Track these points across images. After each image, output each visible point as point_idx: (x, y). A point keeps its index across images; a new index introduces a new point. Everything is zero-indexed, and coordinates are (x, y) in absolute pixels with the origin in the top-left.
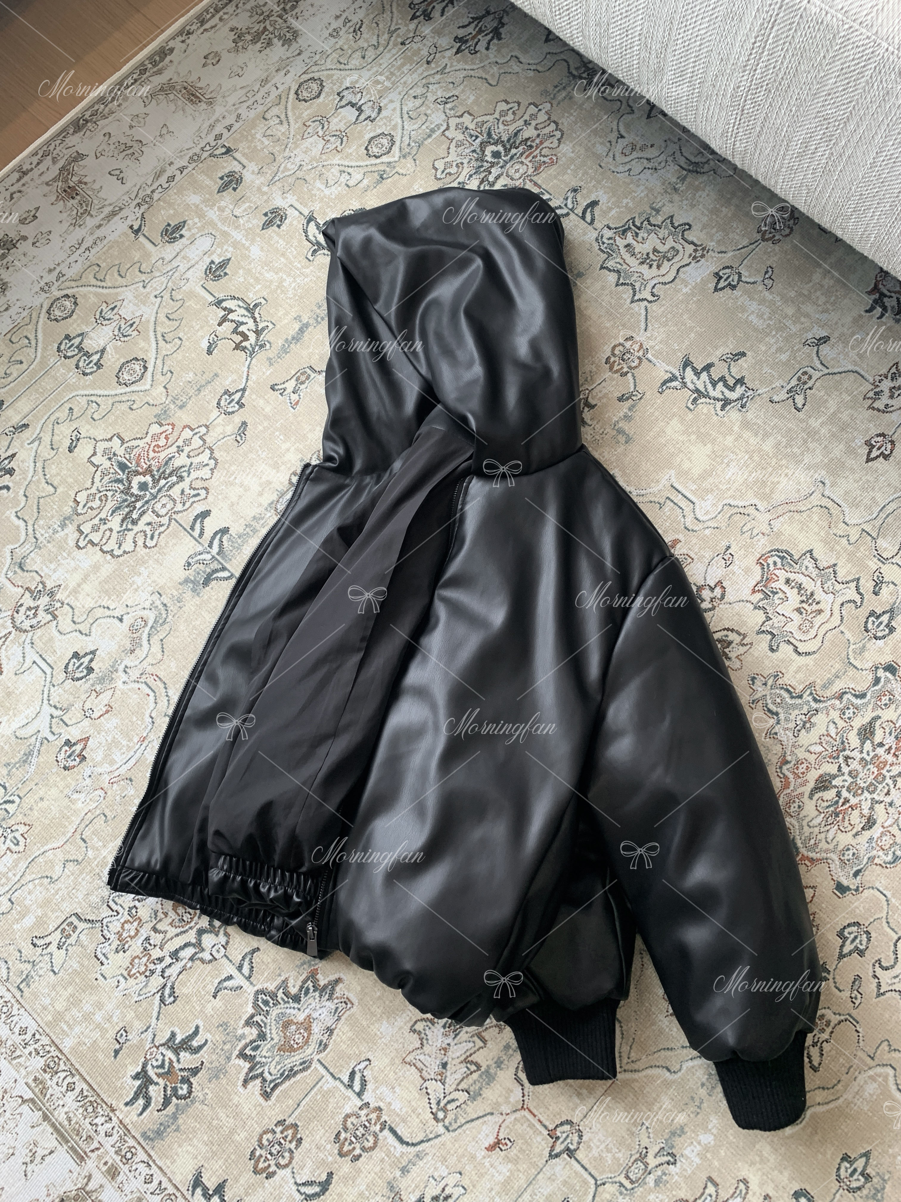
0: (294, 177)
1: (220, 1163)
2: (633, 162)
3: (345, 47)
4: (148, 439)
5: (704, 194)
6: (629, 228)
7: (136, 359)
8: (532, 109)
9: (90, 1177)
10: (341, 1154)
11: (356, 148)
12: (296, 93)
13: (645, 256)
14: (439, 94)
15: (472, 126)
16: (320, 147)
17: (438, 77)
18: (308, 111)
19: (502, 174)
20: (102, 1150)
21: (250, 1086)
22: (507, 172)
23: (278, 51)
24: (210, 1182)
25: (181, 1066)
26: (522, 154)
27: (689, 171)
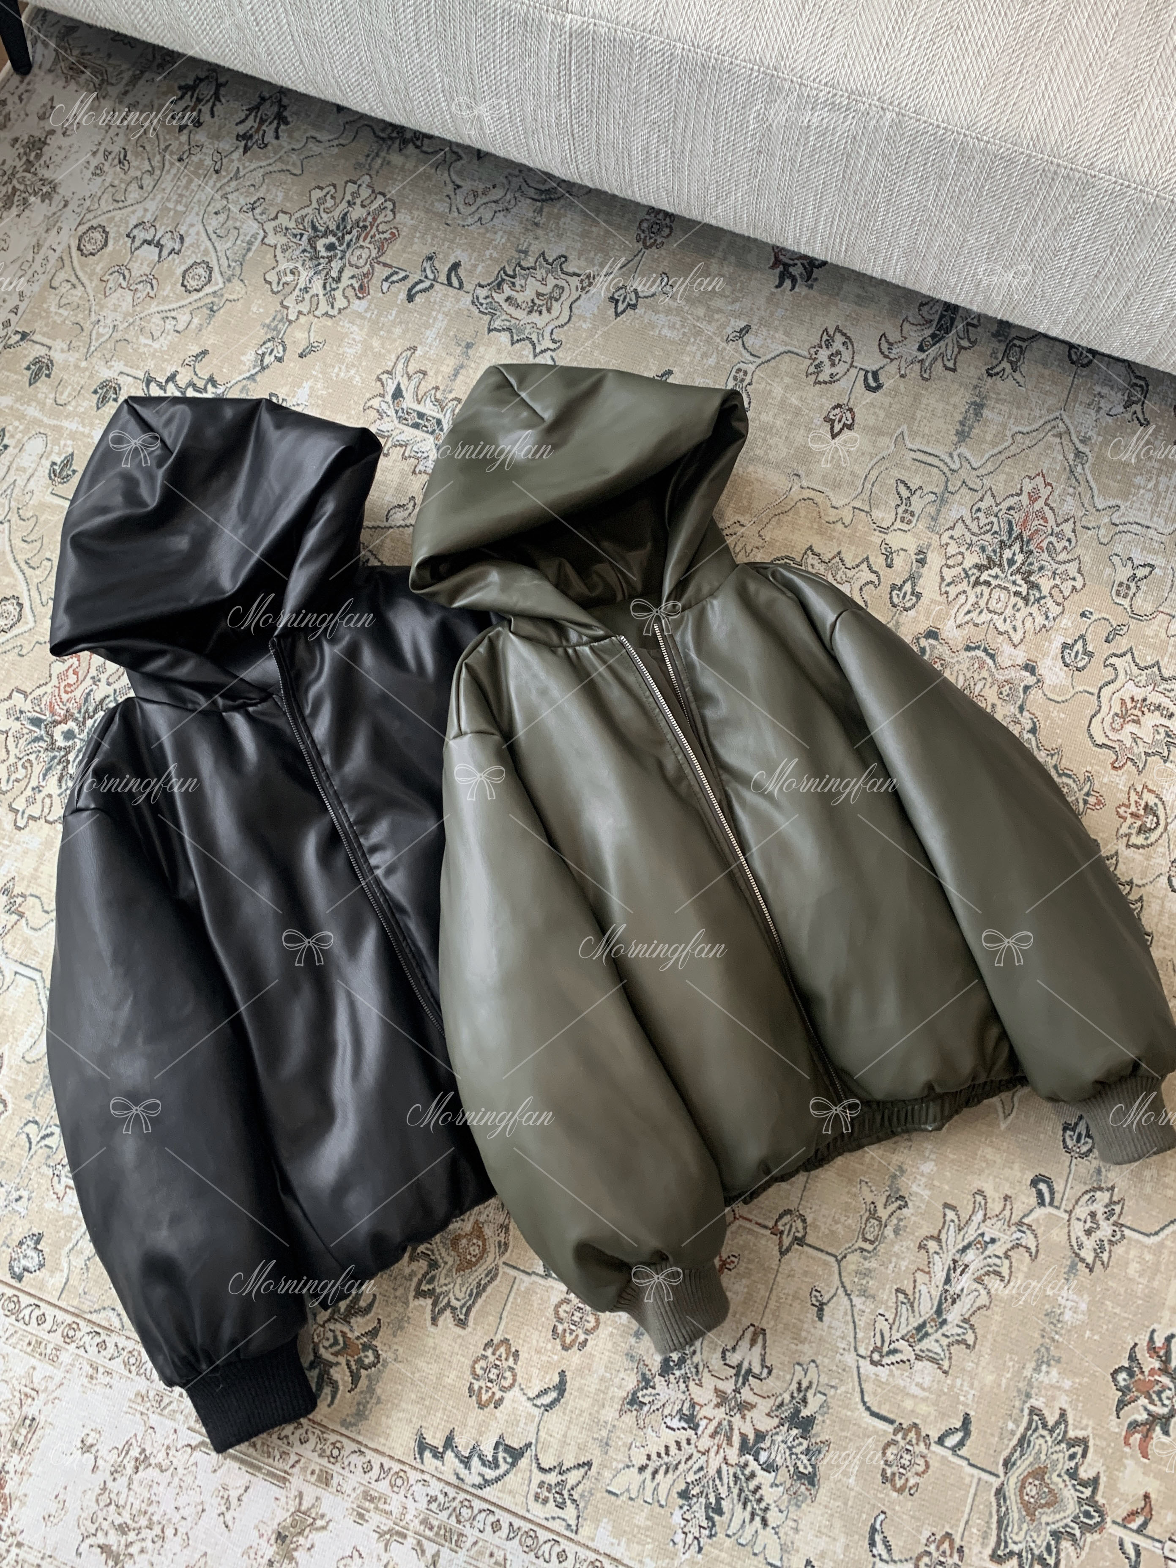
0: (113, 341)
1: (439, 1414)
2: (481, 210)
3: (116, 182)
4: (55, 681)
5: (568, 220)
6: (503, 280)
7: (6, 599)
8: (351, 188)
9: (301, 1495)
10: (565, 1348)
11: (170, 289)
12: (79, 249)
13: (530, 304)
14: (242, 201)
15: (292, 225)
16: (130, 299)
17: (234, 184)
18: (101, 265)
19: (345, 265)
20: (303, 1460)
21: (441, 1322)
22: (349, 262)
23: (39, 209)
24: (436, 1440)
25: (357, 1334)
26: (358, 238)
27: (543, 201)
